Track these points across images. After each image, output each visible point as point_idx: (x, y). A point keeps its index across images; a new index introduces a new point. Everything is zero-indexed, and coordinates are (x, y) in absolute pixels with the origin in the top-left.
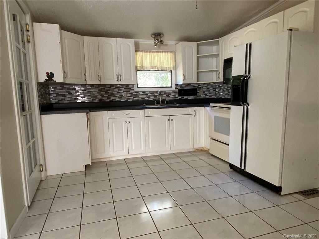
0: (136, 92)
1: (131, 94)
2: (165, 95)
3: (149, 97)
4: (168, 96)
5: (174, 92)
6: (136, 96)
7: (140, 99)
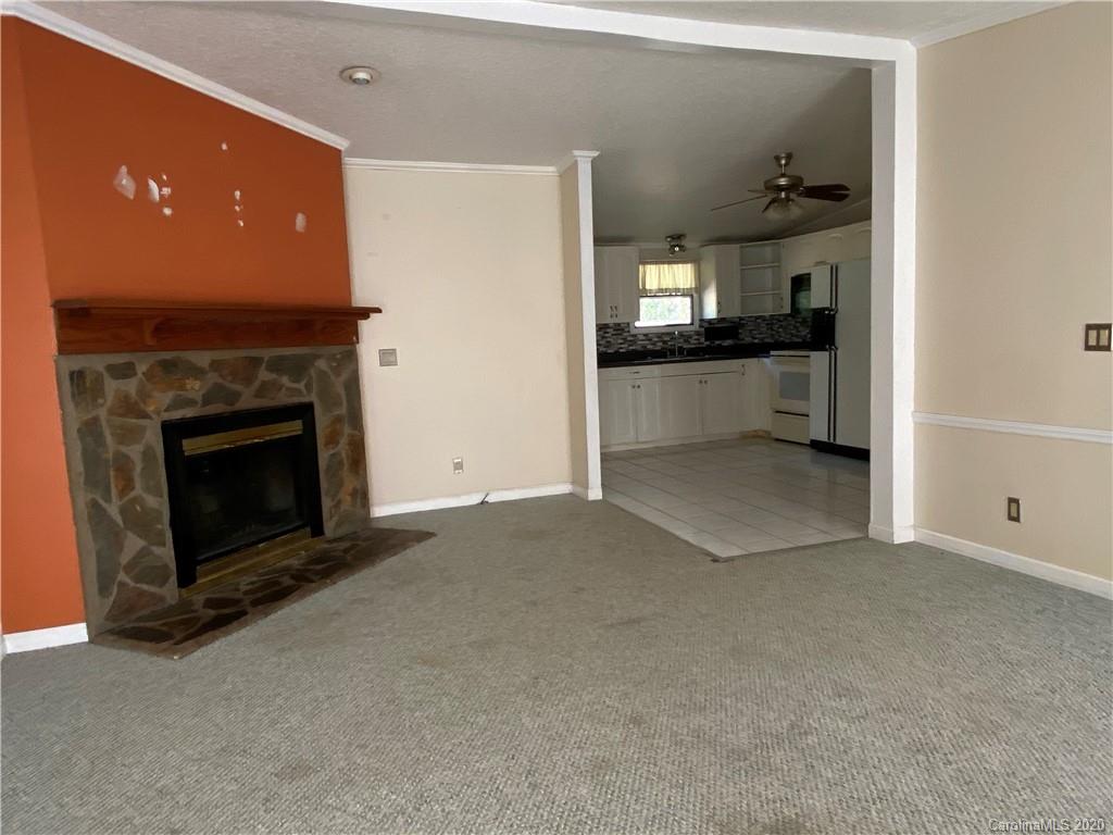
0: (633, 336)
1: (625, 339)
2: (682, 340)
3: (654, 344)
4: (686, 341)
5: (698, 333)
6: (633, 342)
7: (639, 348)
